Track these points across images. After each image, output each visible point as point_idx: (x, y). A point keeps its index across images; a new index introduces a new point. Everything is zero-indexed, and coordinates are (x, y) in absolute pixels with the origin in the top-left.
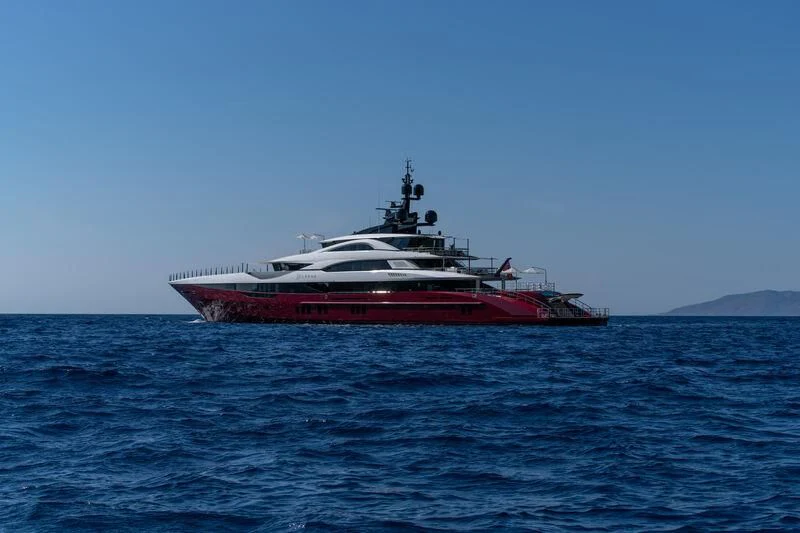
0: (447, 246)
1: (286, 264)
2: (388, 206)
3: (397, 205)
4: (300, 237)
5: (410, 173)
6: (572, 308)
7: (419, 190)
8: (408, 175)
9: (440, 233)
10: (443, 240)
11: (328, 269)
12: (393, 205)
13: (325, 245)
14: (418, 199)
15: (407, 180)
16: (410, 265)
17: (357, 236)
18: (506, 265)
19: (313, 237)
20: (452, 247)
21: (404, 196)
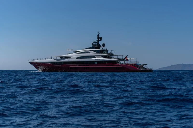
0: (109, 52)
1: (64, 57)
2: (93, 42)
3: (95, 42)
4: (68, 50)
5: (99, 34)
6: (144, 68)
7: (101, 38)
8: (98, 35)
9: (107, 49)
10: (107, 51)
11: (77, 58)
12: (94, 42)
13: (75, 52)
14: (101, 40)
15: (98, 36)
16: (101, 57)
17: (84, 50)
18: (126, 57)
19: (71, 50)
20: (110, 52)
21: (97, 40)
